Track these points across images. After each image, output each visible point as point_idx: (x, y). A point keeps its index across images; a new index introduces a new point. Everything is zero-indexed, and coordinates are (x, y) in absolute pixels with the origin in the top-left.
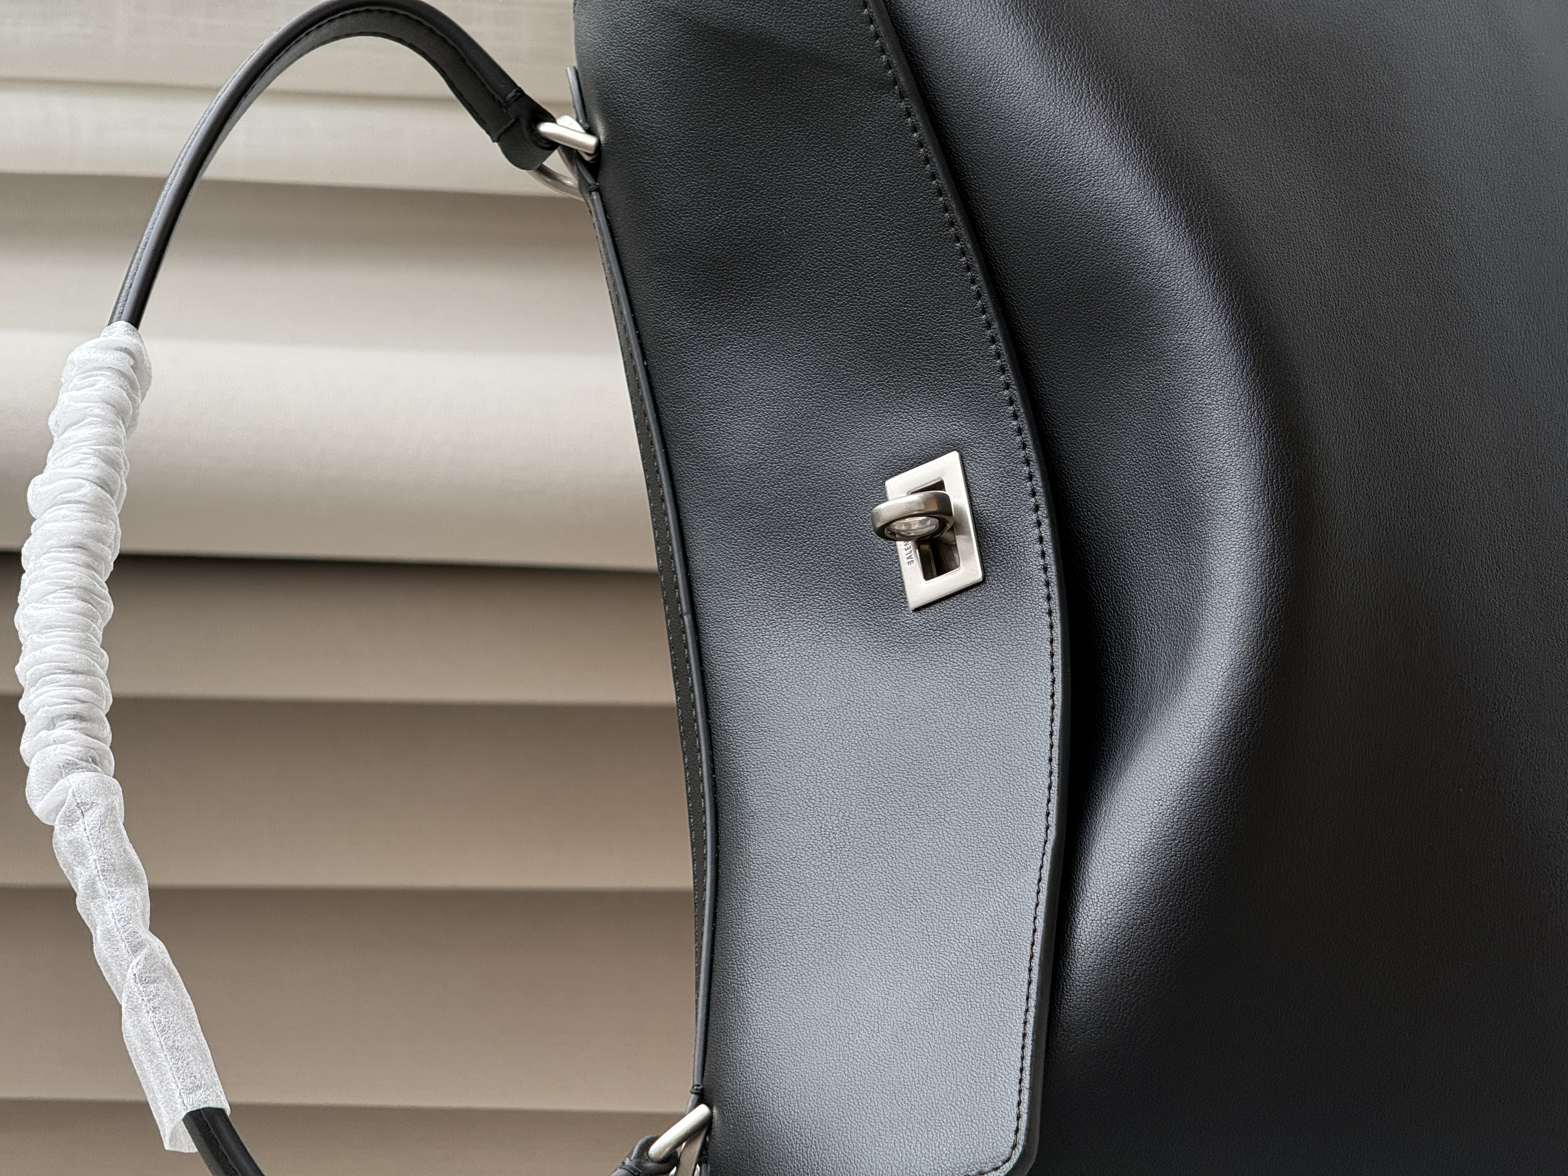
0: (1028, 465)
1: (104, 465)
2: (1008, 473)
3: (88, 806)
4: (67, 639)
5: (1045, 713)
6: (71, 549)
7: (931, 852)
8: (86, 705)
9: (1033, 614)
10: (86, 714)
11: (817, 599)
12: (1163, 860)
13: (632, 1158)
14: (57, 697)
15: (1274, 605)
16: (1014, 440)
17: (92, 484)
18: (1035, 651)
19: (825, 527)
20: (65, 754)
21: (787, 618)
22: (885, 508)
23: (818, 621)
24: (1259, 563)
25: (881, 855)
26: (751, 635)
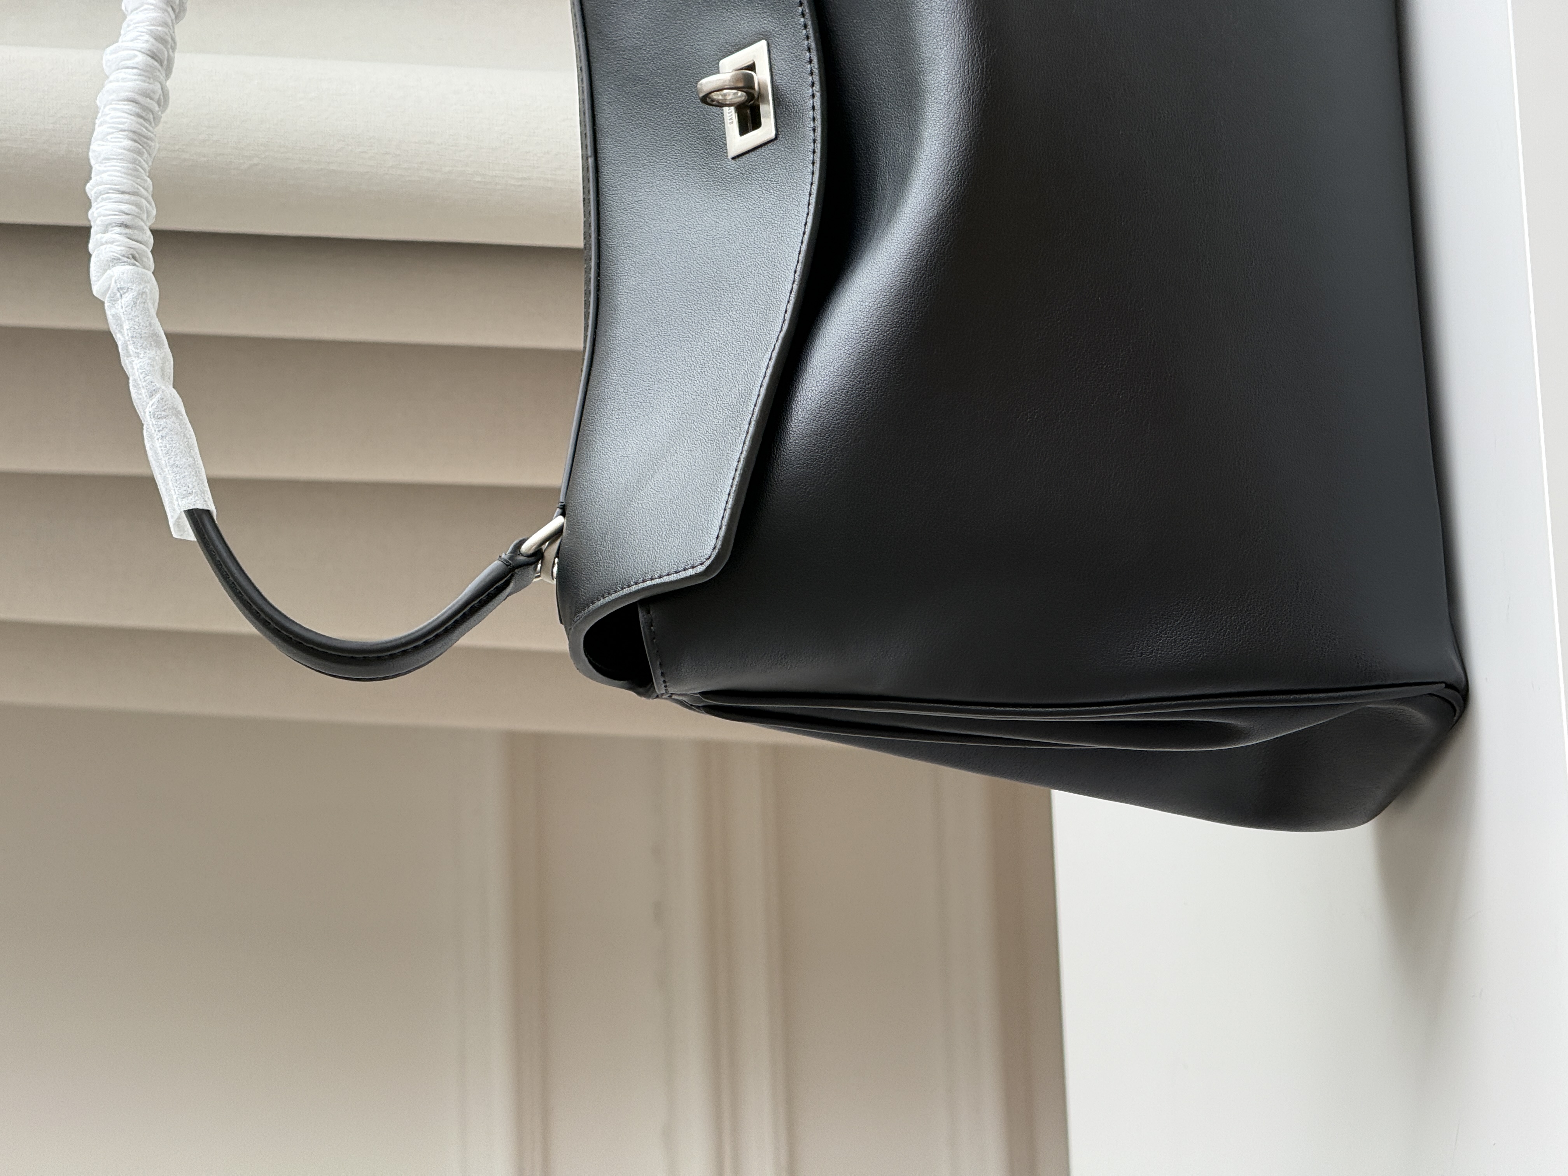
0: (810, 52)
1: (153, 41)
2: (796, 57)
3: (125, 291)
4: (119, 169)
5: (798, 237)
6: (126, 103)
7: (717, 338)
8: (130, 217)
9: (803, 164)
10: (129, 223)
11: (673, 148)
12: (858, 345)
13: (507, 553)
14: (109, 210)
15: (955, 160)
16: (801, 33)
17: (144, 55)
18: (800, 191)
19: (682, 94)
20: (112, 252)
21: (653, 162)
22: (707, 83)
23: (673, 165)
24: (948, 129)
25: (688, 339)
26: (629, 174)
